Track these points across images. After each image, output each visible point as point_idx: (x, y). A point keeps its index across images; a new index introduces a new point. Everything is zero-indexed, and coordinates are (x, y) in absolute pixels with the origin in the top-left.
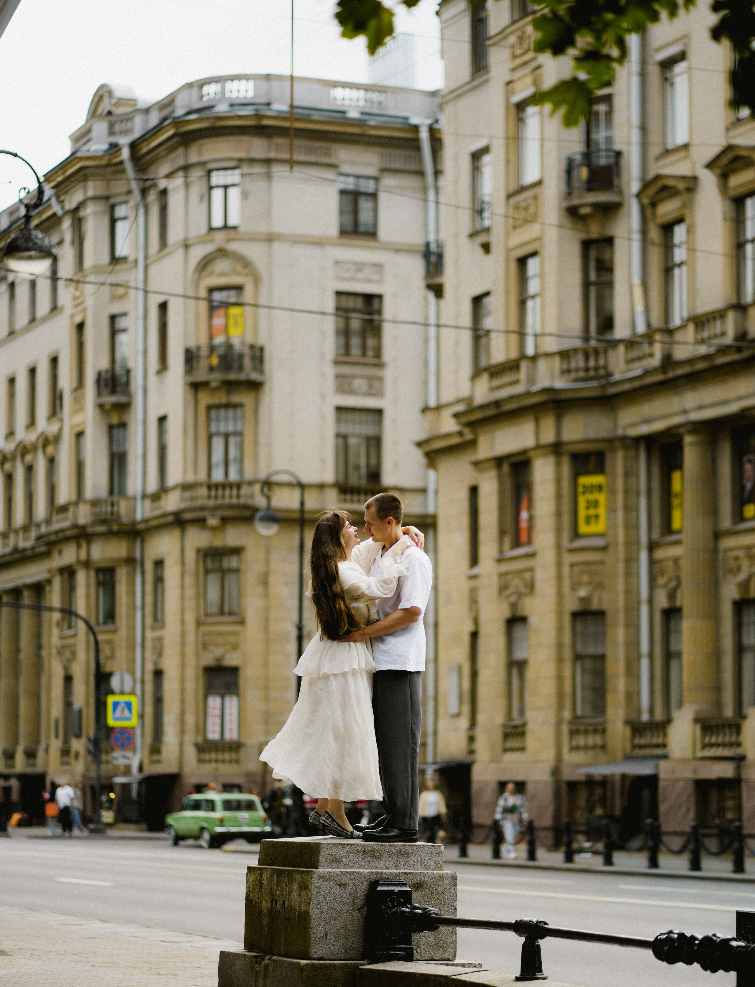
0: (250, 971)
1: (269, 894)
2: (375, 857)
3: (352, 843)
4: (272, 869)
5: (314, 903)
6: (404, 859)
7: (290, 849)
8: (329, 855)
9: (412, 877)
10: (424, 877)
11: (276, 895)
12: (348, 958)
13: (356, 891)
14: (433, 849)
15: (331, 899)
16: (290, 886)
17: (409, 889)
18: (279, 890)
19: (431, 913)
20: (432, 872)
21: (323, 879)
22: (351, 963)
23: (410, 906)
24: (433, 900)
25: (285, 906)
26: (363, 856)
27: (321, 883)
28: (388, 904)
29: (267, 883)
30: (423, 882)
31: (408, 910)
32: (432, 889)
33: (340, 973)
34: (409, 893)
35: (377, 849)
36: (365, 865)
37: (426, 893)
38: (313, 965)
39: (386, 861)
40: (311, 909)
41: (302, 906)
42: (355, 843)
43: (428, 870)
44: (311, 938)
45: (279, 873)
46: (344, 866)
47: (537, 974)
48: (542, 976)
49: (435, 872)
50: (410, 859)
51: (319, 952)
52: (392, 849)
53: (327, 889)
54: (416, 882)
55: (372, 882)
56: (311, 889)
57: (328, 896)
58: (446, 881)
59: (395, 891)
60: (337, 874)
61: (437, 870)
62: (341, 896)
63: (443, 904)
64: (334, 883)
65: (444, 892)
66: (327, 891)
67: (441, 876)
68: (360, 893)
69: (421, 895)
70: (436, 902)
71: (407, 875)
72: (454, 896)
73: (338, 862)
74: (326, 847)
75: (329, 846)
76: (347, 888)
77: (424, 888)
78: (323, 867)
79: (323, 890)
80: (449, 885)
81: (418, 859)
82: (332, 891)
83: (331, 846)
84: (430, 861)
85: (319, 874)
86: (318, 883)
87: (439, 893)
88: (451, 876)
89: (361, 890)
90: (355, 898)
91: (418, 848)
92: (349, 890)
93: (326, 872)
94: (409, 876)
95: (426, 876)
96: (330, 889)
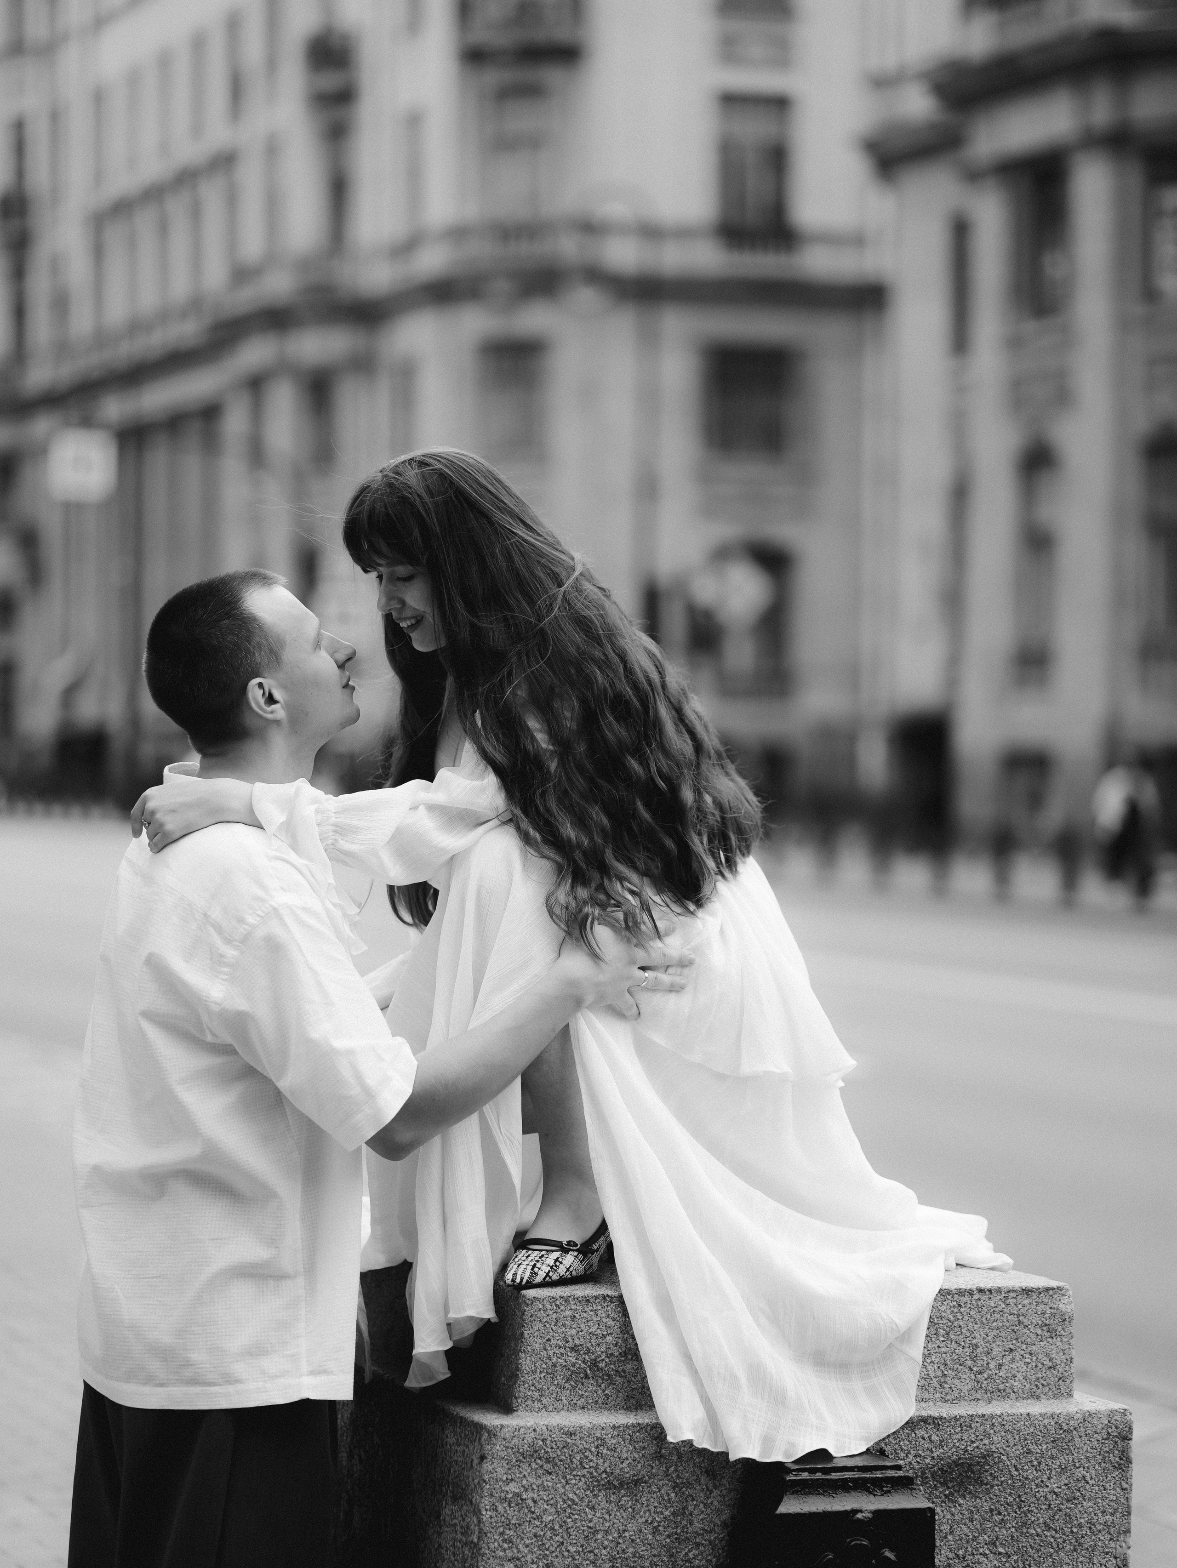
8: (562, 1351)
9: (934, 1437)
10: (987, 1435)
13: (682, 1512)
14: (1024, 1306)
15: (572, 1549)
17: (925, 1497)
20: (1023, 1407)
21: (534, 1466)
24: (1026, 1535)
27: (524, 1482)
30: (984, 1457)
32: (1023, 1486)
37: (998, 1505)
43: (1004, 1397)
49: (1036, 1408)
53: (554, 1505)
54: (954, 1457)
56: (480, 1511)
57: (558, 1538)
58: (1083, 1447)
59: (859, 1516)
60: (597, 1439)
61: (1042, 1396)
62: (616, 1535)
63: (1068, 1547)
64: (583, 1479)
65: (1074, 1498)
66: (551, 1518)
67: (1064, 1425)
68: (701, 1520)
69: (976, 1516)
70: (1042, 1541)
71: (913, 1431)
72: (1120, 1510)
73: (603, 1379)
74: (551, 1312)
75: (562, 1308)
76: (644, 1499)
77: (986, 1484)
78: (533, 1402)
79: (533, 1513)
80: (1097, 1467)
81: (959, 1350)
82: (573, 1515)
83: (571, 1309)
84: (1013, 1360)
85: (515, 1440)
86: (512, 1480)
87: (1055, 1502)
88: (1106, 1422)
89: (705, 1505)
90: (679, 1543)
91: (960, 1306)
92: (655, 1507)
93: (544, 1428)
94: (921, 1433)
95: (997, 1429)
96: (565, 1505)
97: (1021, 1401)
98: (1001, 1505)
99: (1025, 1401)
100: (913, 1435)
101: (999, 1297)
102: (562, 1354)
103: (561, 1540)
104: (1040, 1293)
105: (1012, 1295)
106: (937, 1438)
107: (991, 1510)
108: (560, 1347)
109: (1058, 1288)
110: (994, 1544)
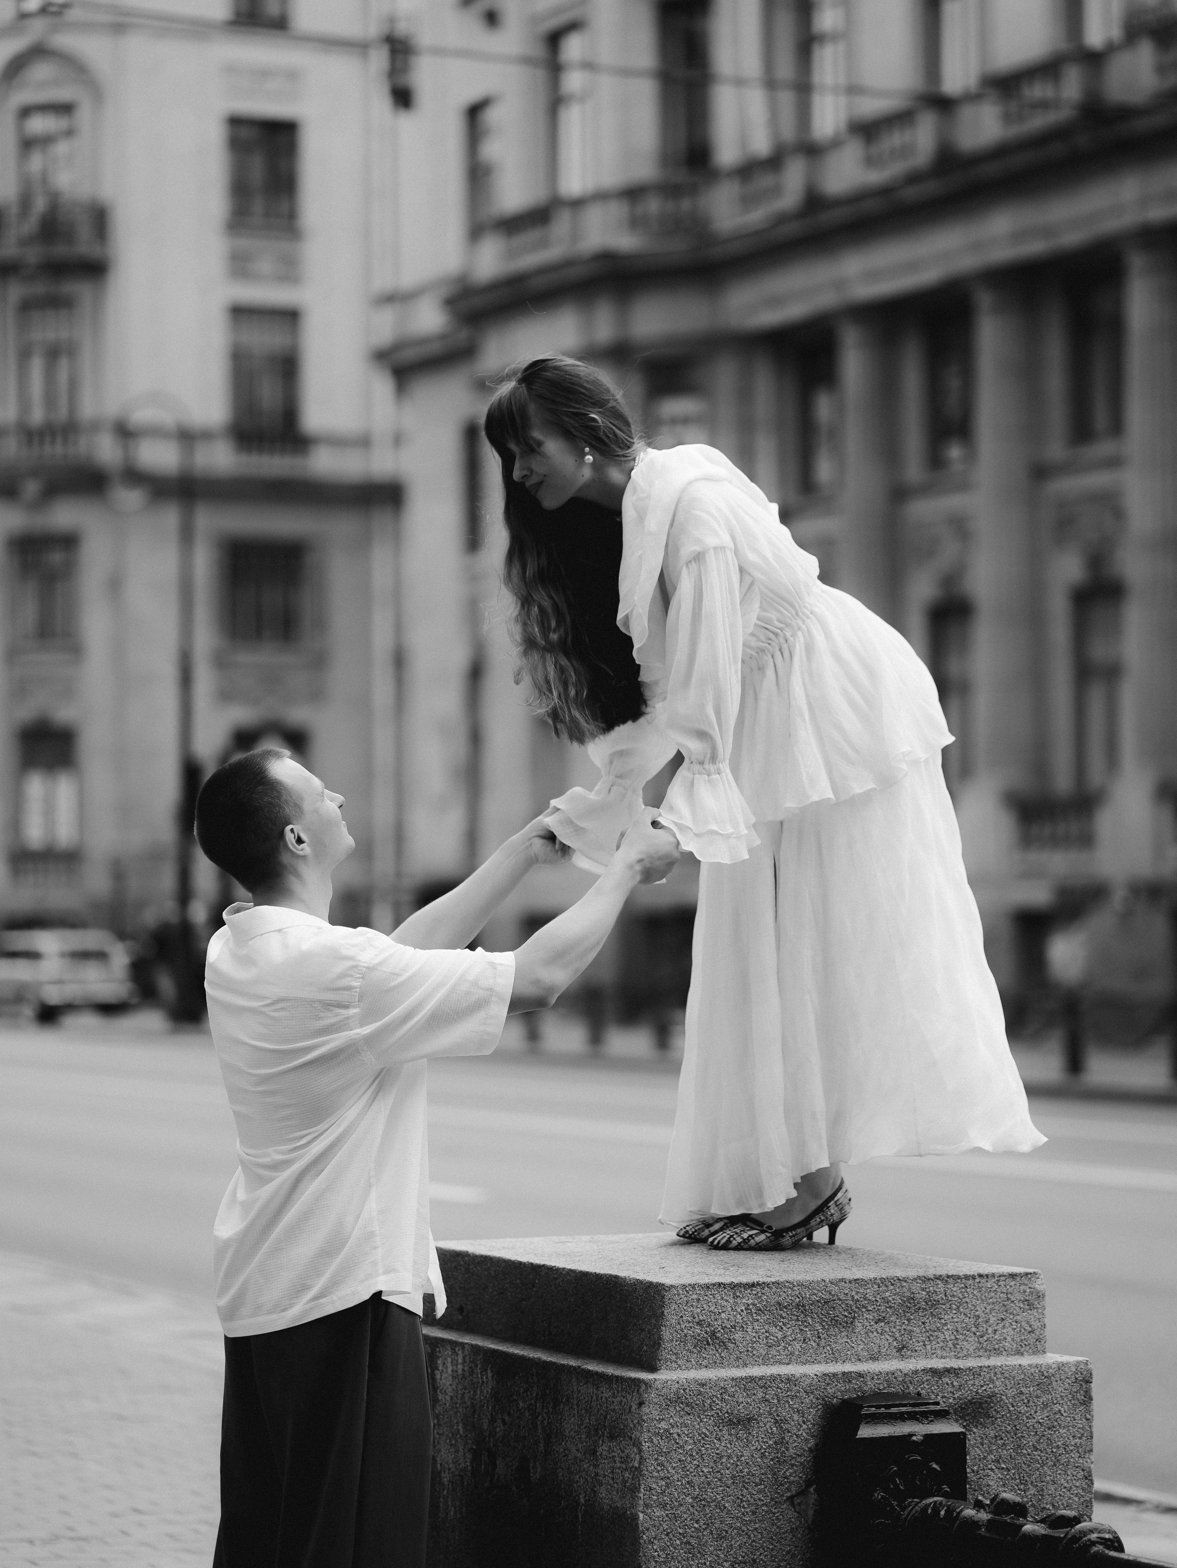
1: (465, 1426)
2: (835, 1322)
3: (761, 1280)
4: (476, 1349)
5: (651, 1489)
6: (923, 1323)
7: (533, 1286)
8: (691, 1325)
9: (955, 1383)
10: (992, 1381)
13: (781, 1442)
14: (1011, 1286)
15: (706, 1470)
16: (549, 1417)
17: (958, 1428)
18: (503, 1420)
19: (1089, 1540)
20: (1014, 1361)
21: (678, 1408)
24: (1020, 1454)
25: (527, 1477)
26: (798, 1320)
27: (672, 1421)
30: (990, 1397)
32: (1018, 1418)
34: (957, 1442)
35: (842, 1296)
37: (1000, 1433)
39: (870, 1334)
40: (641, 1509)
41: (603, 1491)
42: (773, 1280)
43: (998, 1354)
46: (738, 1358)
49: (1026, 1361)
50: (943, 1321)
52: (887, 1294)
53: (692, 1438)
54: (969, 1398)
55: (833, 1405)
56: (641, 1443)
57: (695, 1462)
58: (1059, 1388)
59: (914, 1438)
60: (722, 1388)
61: (1025, 1353)
62: (735, 1459)
63: (1050, 1463)
64: (712, 1418)
65: (1054, 1427)
66: (690, 1447)
67: (1045, 1372)
68: (795, 1447)
69: (986, 1441)
70: (1031, 1459)
71: (940, 1378)
72: (1085, 1435)
73: (719, 1345)
74: (683, 1296)
75: (691, 1293)
76: (755, 1432)
77: (992, 1417)
78: (672, 1363)
79: (678, 1443)
80: (1068, 1404)
81: (967, 1320)
82: (706, 1444)
83: (696, 1294)
84: (1004, 1327)
85: (665, 1390)
86: (663, 1419)
87: (1040, 1430)
88: (1074, 1370)
89: (797, 1436)
90: (780, 1464)
91: (966, 1287)
92: (762, 1438)
93: (684, 1380)
94: (946, 1380)
95: (999, 1376)
96: (700, 1438)
97: (1011, 1357)
98: (1003, 1432)
99: (1013, 1357)
100: (941, 1382)
101: (993, 1280)
102: (691, 1327)
103: (698, 1463)
104: (1022, 1277)
105: (1003, 1278)
106: (957, 1384)
107: (996, 1437)
108: (689, 1322)
109: (1034, 1273)
110: (998, 1462)
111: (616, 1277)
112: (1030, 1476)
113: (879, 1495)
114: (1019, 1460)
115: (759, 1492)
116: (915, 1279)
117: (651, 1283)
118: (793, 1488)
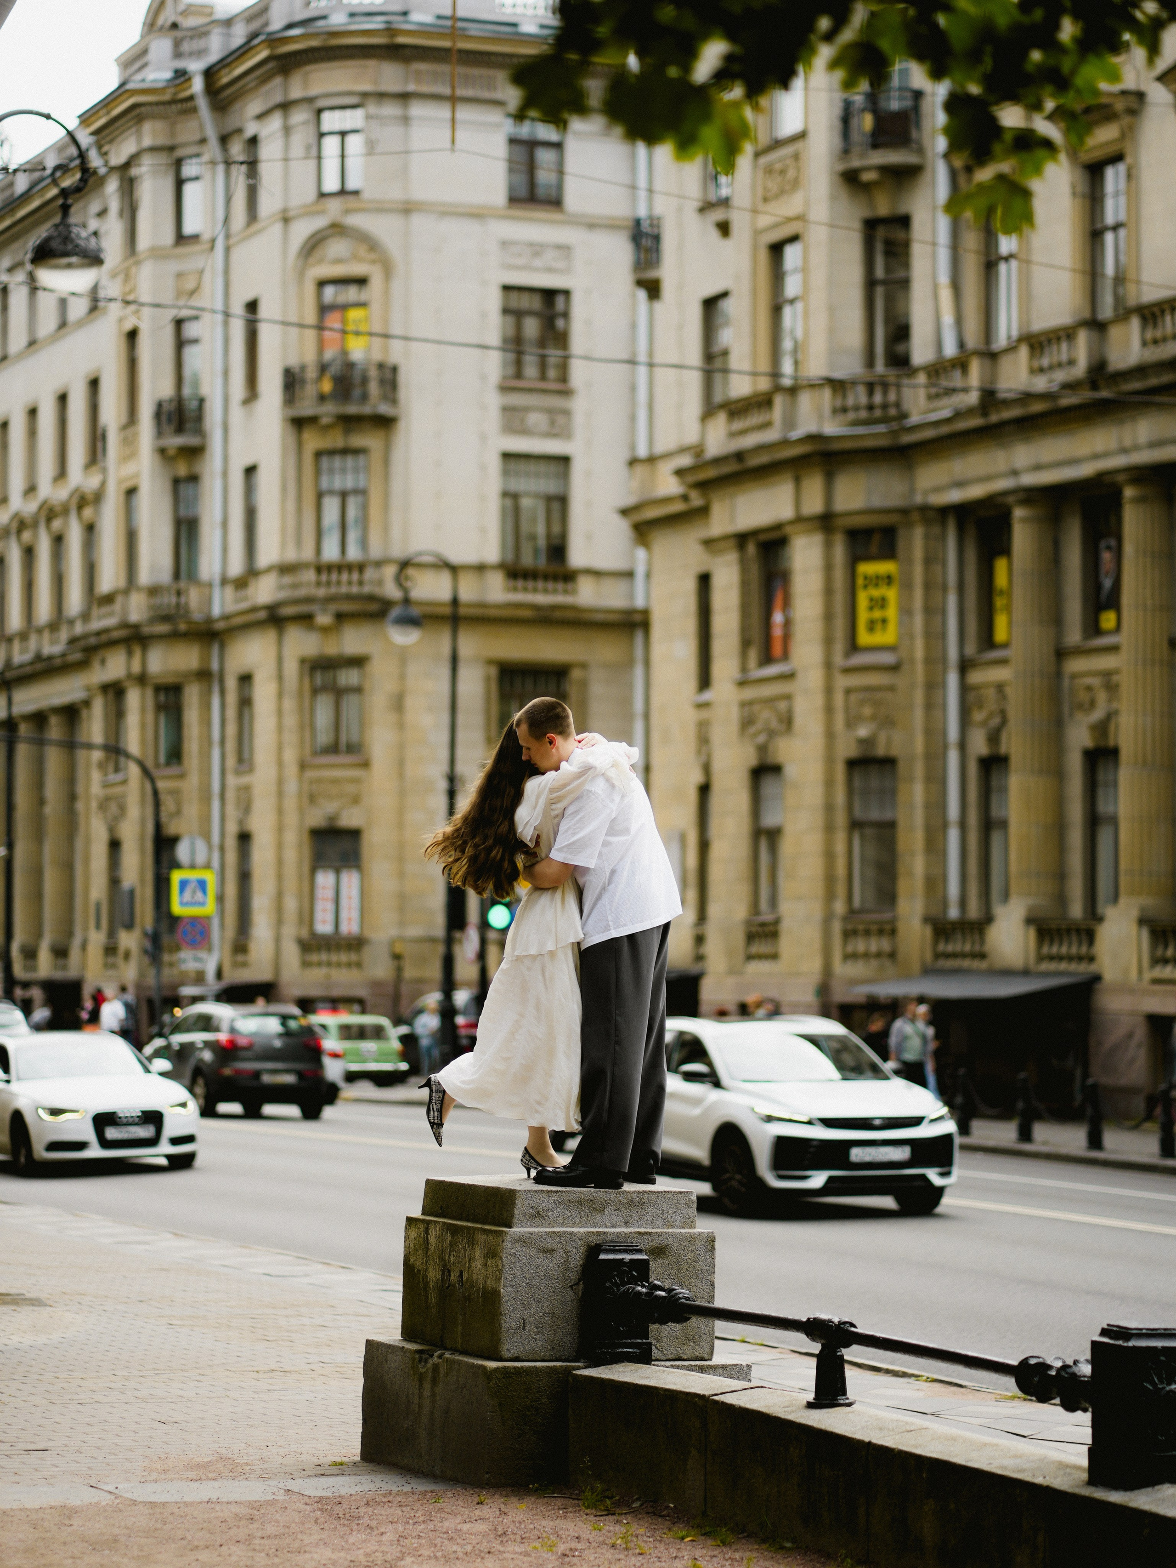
0: (412, 1372)
1: (439, 1260)
2: (595, 1210)
4: (444, 1223)
5: (507, 1279)
6: (637, 1211)
7: (469, 1195)
8: (528, 1208)
9: (650, 1239)
10: (667, 1239)
11: (449, 1262)
12: (556, 1358)
13: (567, 1261)
14: (680, 1197)
15: (532, 1272)
16: (470, 1251)
17: (646, 1257)
18: (454, 1255)
19: (680, 1296)
20: (679, 1231)
21: (520, 1244)
22: (560, 1366)
23: (647, 1285)
24: (680, 1272)
25: (462, 1279)
26: (578, 1208)
27: (517, 1249)
28: (615, 1279)
29: (436, 1243)
30: (666, 1246)
31: (644, 1290)
32: (679, 1256)
33: (544, 1381)
34: (645, 1263)
35: (599, 1198)
36: (580, 1222)
37: (671, 1262)
38: (505, 1371)
39: (612, 1216)
40: (502, 1287)
41: (489, 1282)
43: (673, 1228)
44: (503, 1329)
45: (455, 1231)
46: (550, 1224)
47: (839, 1398)
48: (847, 1401)
49: (683, 1231)
50: (647, 1211)
51: (513, 1349)
52: (620, 1198)
53: (526, 1257)
54: (656, 1246)
55: (592, 1246)
56: (503, 1258)
58: (699, 1243)
59: (625, 1260)
60: (540, 1236)
61: (686, 1228)
62: (546, 1267)
63: (694, 1276)
64: (535, 1249)
65: (696, 1261)
66: (525, 1261)
67: (692, 1236)
68: (574, 1263)
69: (663, 1265)
70: (685, 1274)
71: (643, 1236)
72: (711, 1265)
73: (541, 1217)
74: (525, 1195)
75: (528, 1194)
76: (555, 1256)
77: (667, 1255)
78: (519, 1224)
79: (519, 1259)
80: (704, 1250)
81: (658, 1211)
82: (532, 1260)
83: (531, 1195)
84: (676, 1215)
85: (514, 1236)
86: (513, 1248)
87: (690, 1262)
88: (707, 1235)
89: (575, 1259)
90: (566, 1271)
91: (658, 1197)
92: (558, 1259)
93: (524, 1232)
94: (645, 1237)
95: (670, 1236)
96: (530, 1257)
99: (679, 1229)
100: (643, 1238)
101: (671, 1194)
103: (528, 1268)
104: (685, 1193)
105: (676, 1193)
107: (669, 1264)
109: (691, 1192)
110: (669, 1275)
111: (499, 1188)
112: (684, 1283)
113: (608, 1284)
114: (679, 1275)
115: (556, 1283)
116: (633, 1192)
117: (511, 1189)
118: (572, 1282)
